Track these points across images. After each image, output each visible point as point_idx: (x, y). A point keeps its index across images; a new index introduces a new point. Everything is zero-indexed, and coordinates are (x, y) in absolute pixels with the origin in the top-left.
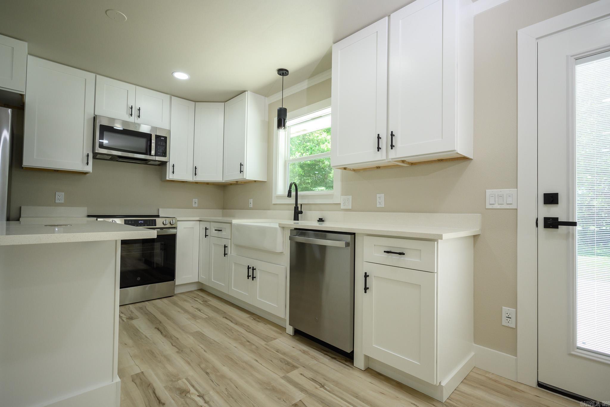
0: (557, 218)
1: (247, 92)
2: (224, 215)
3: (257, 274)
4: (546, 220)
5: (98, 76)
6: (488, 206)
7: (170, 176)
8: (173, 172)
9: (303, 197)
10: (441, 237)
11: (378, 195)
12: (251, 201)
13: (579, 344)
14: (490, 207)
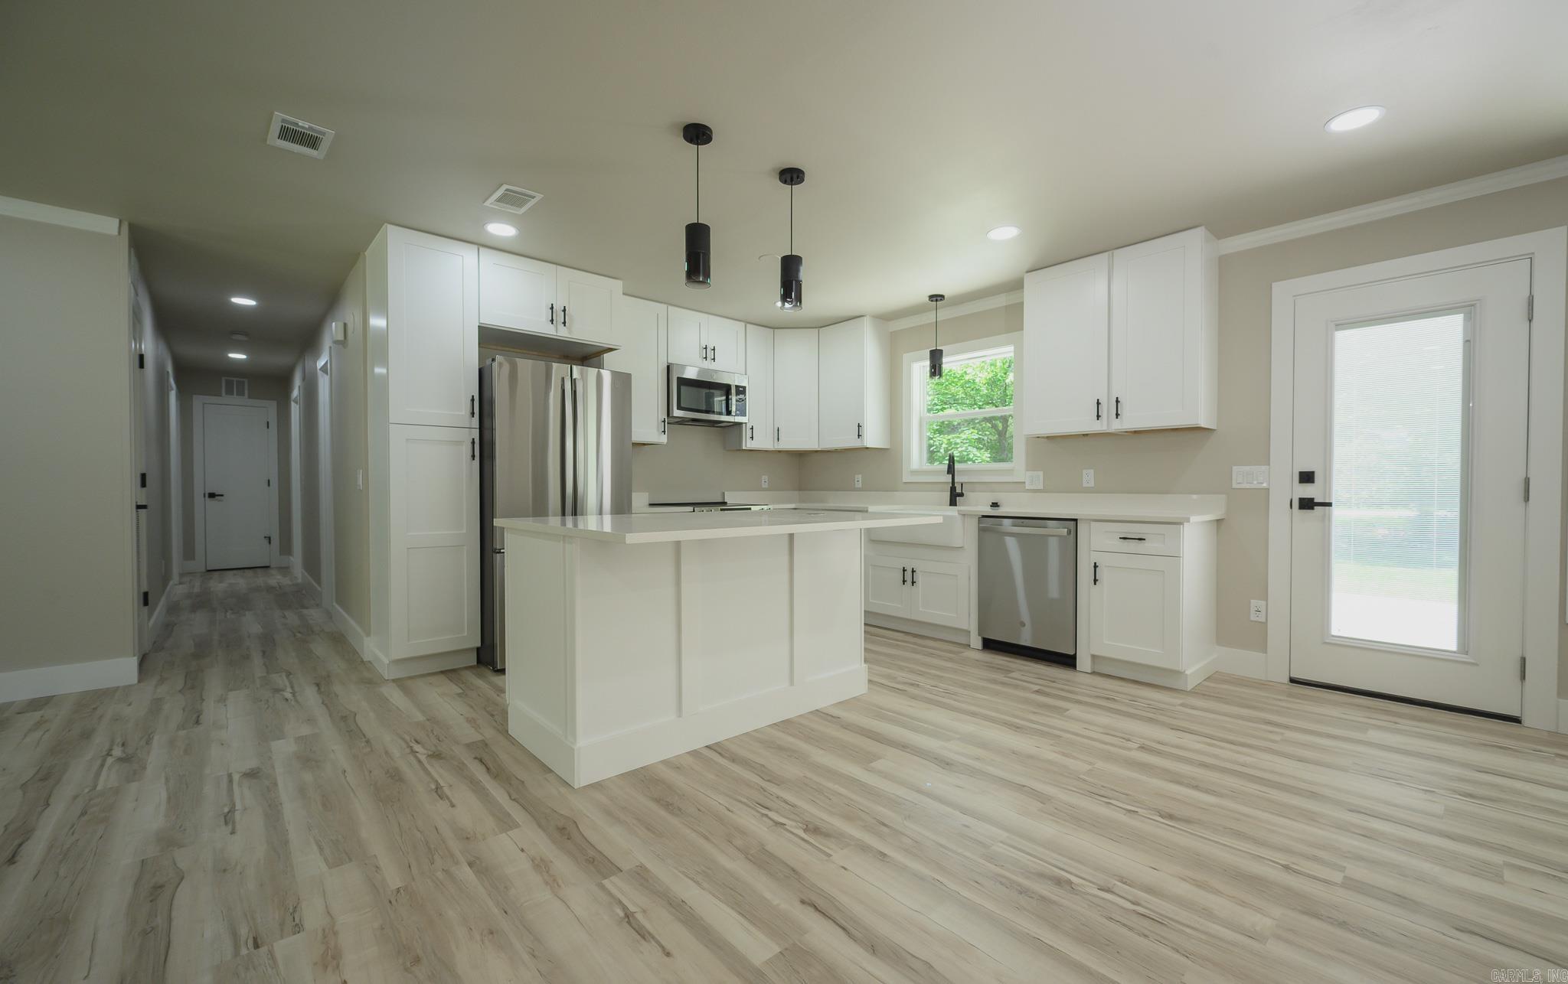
0: (1313, 499)
1: (865, 318)
2: (802, 501)
3: (919, 577)
4: (1301, 500)
5: (670, 308)
6: (1235, 486)
7: (748, 444)
8: (752, 438)
9: (964, 472)
10: (1188, 520)
11: (1085, 472)
12: (859, 477)
13: (1334, 632)
14: (1238, 486)
